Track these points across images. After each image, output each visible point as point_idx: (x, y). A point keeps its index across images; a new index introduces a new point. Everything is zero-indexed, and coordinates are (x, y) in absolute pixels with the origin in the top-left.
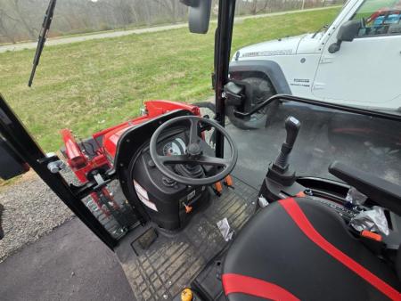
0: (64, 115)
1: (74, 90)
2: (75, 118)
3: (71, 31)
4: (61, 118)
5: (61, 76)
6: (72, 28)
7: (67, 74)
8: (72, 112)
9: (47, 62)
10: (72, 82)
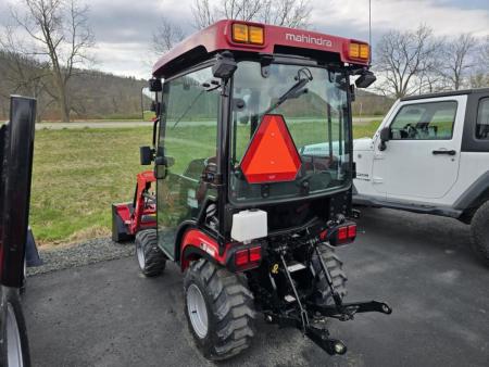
0: (87, 203)
1: (107, 179)
2: (99, 209)
3: (114, 115)
4: (82, 207)
5: (97, 161)
6: (116, 111)
7: (104, 160)
8: (98, 202)
9: (84, 145)
10: (107, 170)
